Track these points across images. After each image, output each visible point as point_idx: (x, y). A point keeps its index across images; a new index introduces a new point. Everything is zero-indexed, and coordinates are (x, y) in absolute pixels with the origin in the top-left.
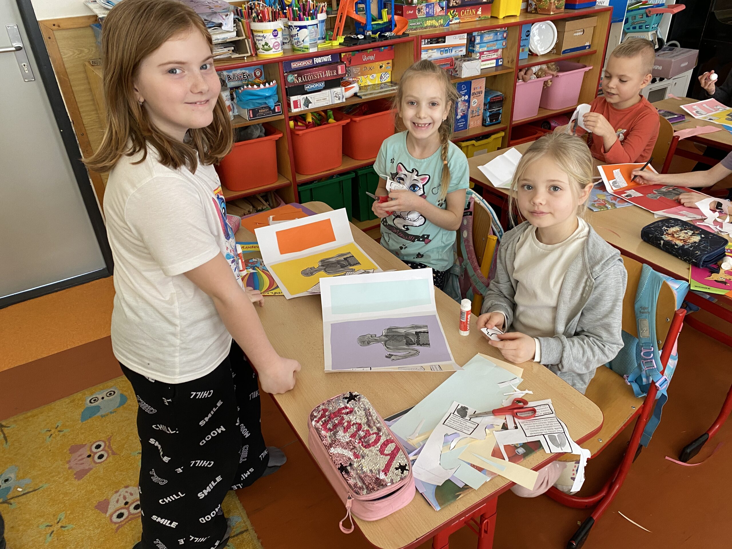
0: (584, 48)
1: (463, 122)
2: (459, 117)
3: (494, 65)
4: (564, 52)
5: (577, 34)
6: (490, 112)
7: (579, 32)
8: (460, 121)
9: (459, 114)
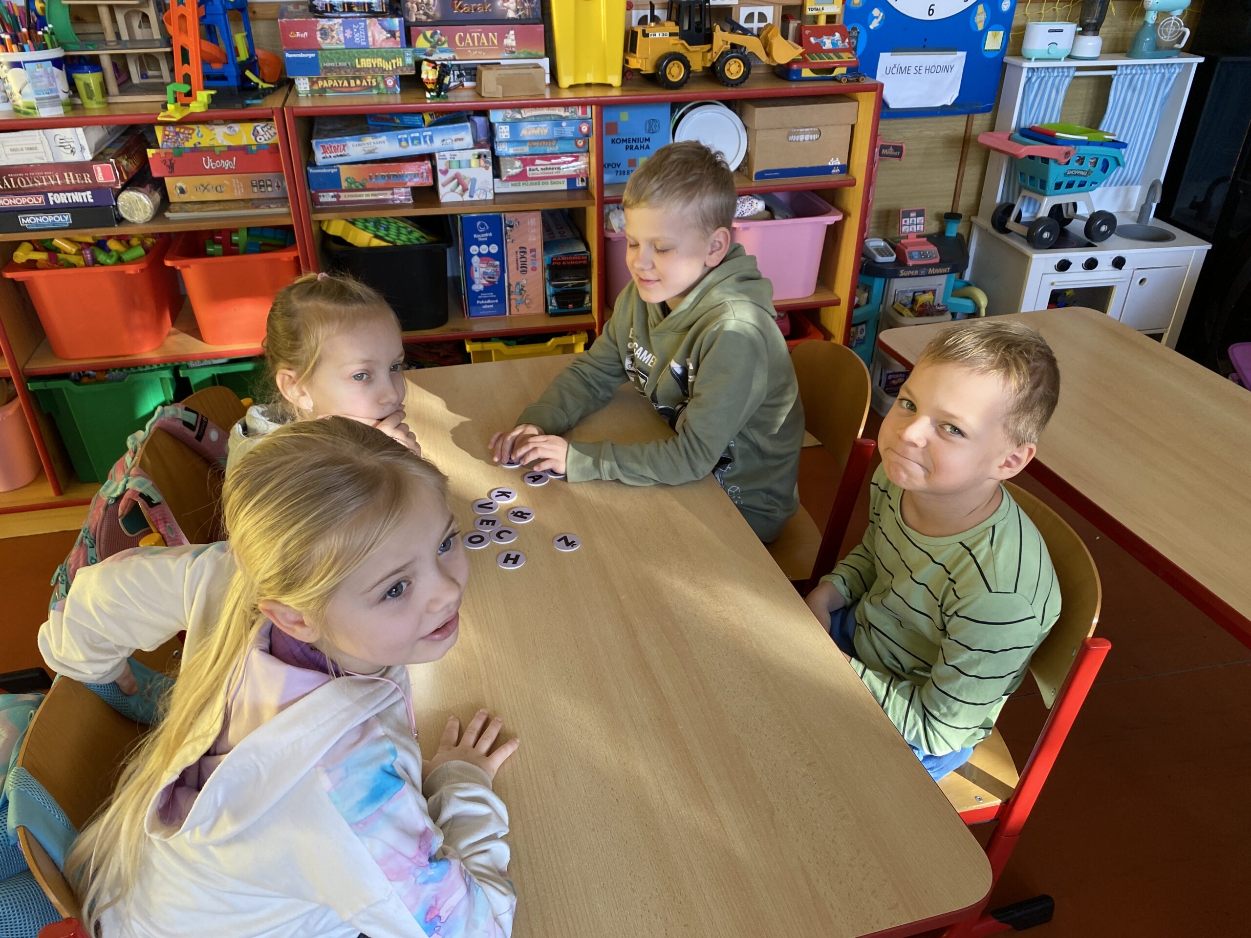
0: (827, 170)
1: (491, 299)
2: (477, 287)
3: (564, 186)
4: (761, 175)
5: (802, 138)
6: (555, 286)
7: (805, 133)
8: (484, 295)
9: (477, 281)
